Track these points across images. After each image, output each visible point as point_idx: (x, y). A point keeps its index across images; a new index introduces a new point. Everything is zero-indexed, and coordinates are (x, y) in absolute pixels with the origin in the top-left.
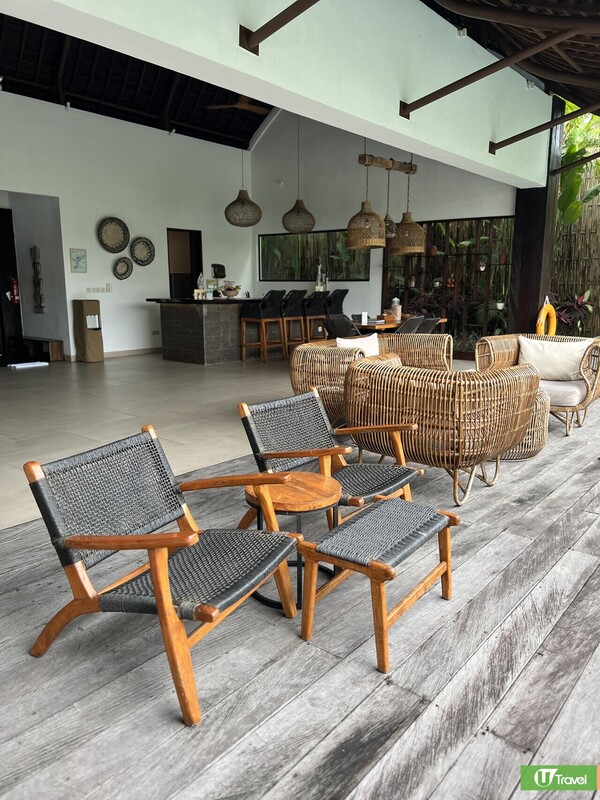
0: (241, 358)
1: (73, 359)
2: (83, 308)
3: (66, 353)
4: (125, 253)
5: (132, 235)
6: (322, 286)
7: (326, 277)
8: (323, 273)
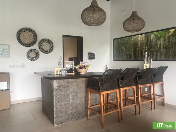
0: (87, 116)
6: (148, 64)
7: (151, 58)
8: (149, 56)
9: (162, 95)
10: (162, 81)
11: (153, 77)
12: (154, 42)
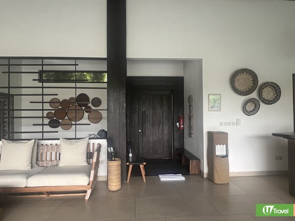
1: (205, 176)
2: (215, 138)
3: (201, 168)
4: (254, 95)
5: (261, 81)
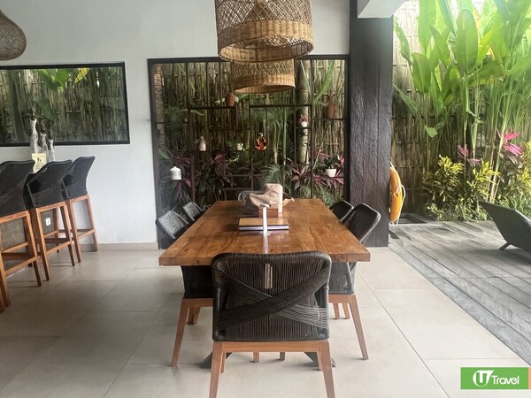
6: (44, 154)
7: (49, 137)
8: (43, 132)
9: (90, 227)
10: (85, 193)
11: (66, 185)
12: (36, 95)
